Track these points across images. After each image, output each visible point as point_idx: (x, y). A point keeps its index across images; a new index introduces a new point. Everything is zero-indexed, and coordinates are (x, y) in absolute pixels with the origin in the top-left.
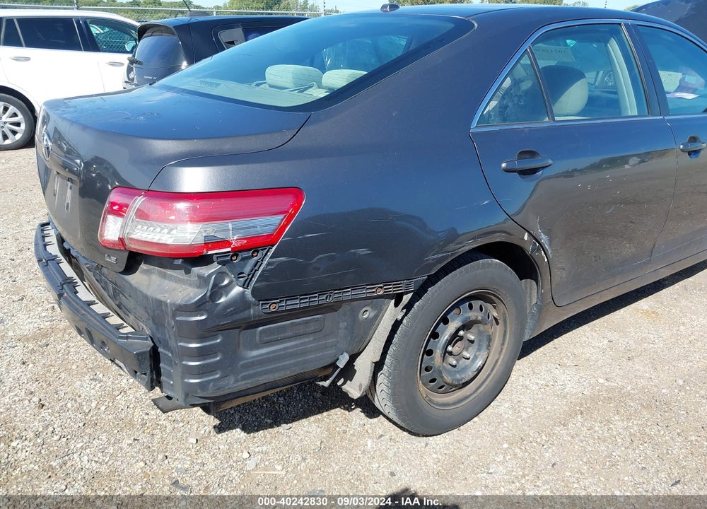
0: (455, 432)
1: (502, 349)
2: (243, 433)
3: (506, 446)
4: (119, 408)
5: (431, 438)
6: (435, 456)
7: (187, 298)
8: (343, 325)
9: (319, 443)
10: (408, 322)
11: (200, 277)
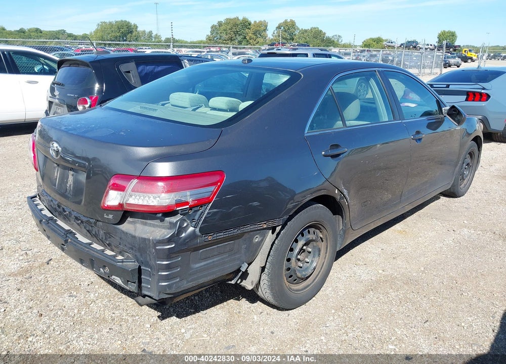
0: (303, 306)
1: (326, 256)
2: (178, 319)
3: (333, 311)
4: (94, 312)
5: (291, 311)
6: (294, 320)
7: (163, 235)
8: (244, 246)
9: (225, 320)
10: (278, 243)
11: (170, 223)
